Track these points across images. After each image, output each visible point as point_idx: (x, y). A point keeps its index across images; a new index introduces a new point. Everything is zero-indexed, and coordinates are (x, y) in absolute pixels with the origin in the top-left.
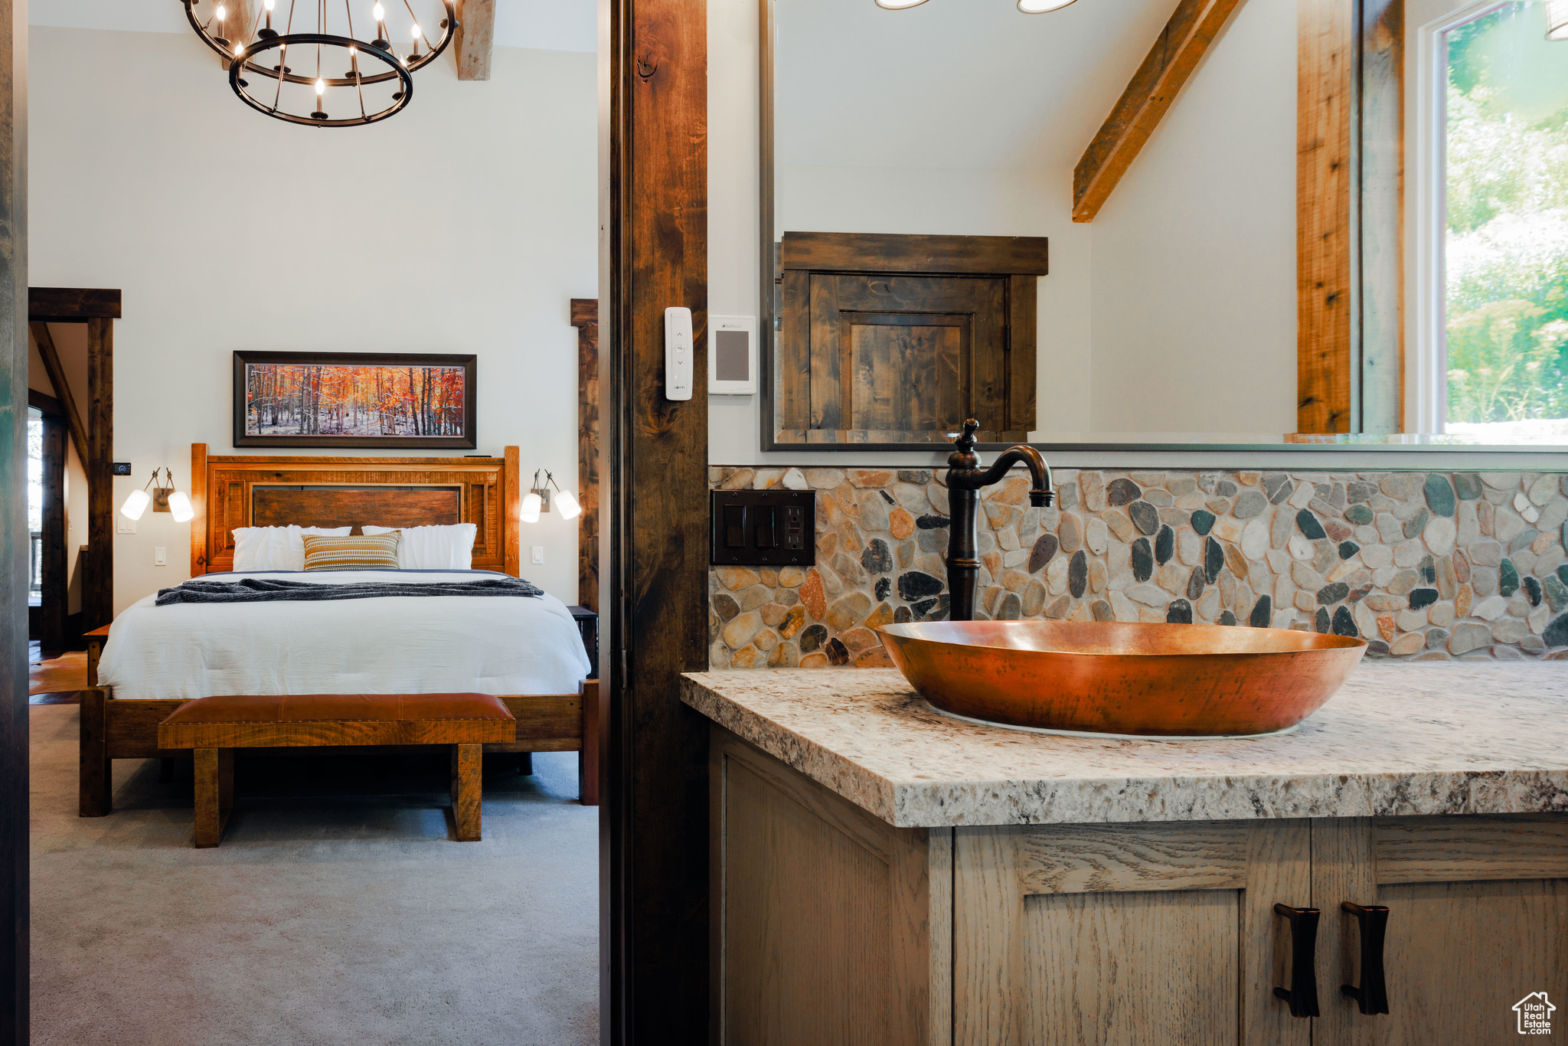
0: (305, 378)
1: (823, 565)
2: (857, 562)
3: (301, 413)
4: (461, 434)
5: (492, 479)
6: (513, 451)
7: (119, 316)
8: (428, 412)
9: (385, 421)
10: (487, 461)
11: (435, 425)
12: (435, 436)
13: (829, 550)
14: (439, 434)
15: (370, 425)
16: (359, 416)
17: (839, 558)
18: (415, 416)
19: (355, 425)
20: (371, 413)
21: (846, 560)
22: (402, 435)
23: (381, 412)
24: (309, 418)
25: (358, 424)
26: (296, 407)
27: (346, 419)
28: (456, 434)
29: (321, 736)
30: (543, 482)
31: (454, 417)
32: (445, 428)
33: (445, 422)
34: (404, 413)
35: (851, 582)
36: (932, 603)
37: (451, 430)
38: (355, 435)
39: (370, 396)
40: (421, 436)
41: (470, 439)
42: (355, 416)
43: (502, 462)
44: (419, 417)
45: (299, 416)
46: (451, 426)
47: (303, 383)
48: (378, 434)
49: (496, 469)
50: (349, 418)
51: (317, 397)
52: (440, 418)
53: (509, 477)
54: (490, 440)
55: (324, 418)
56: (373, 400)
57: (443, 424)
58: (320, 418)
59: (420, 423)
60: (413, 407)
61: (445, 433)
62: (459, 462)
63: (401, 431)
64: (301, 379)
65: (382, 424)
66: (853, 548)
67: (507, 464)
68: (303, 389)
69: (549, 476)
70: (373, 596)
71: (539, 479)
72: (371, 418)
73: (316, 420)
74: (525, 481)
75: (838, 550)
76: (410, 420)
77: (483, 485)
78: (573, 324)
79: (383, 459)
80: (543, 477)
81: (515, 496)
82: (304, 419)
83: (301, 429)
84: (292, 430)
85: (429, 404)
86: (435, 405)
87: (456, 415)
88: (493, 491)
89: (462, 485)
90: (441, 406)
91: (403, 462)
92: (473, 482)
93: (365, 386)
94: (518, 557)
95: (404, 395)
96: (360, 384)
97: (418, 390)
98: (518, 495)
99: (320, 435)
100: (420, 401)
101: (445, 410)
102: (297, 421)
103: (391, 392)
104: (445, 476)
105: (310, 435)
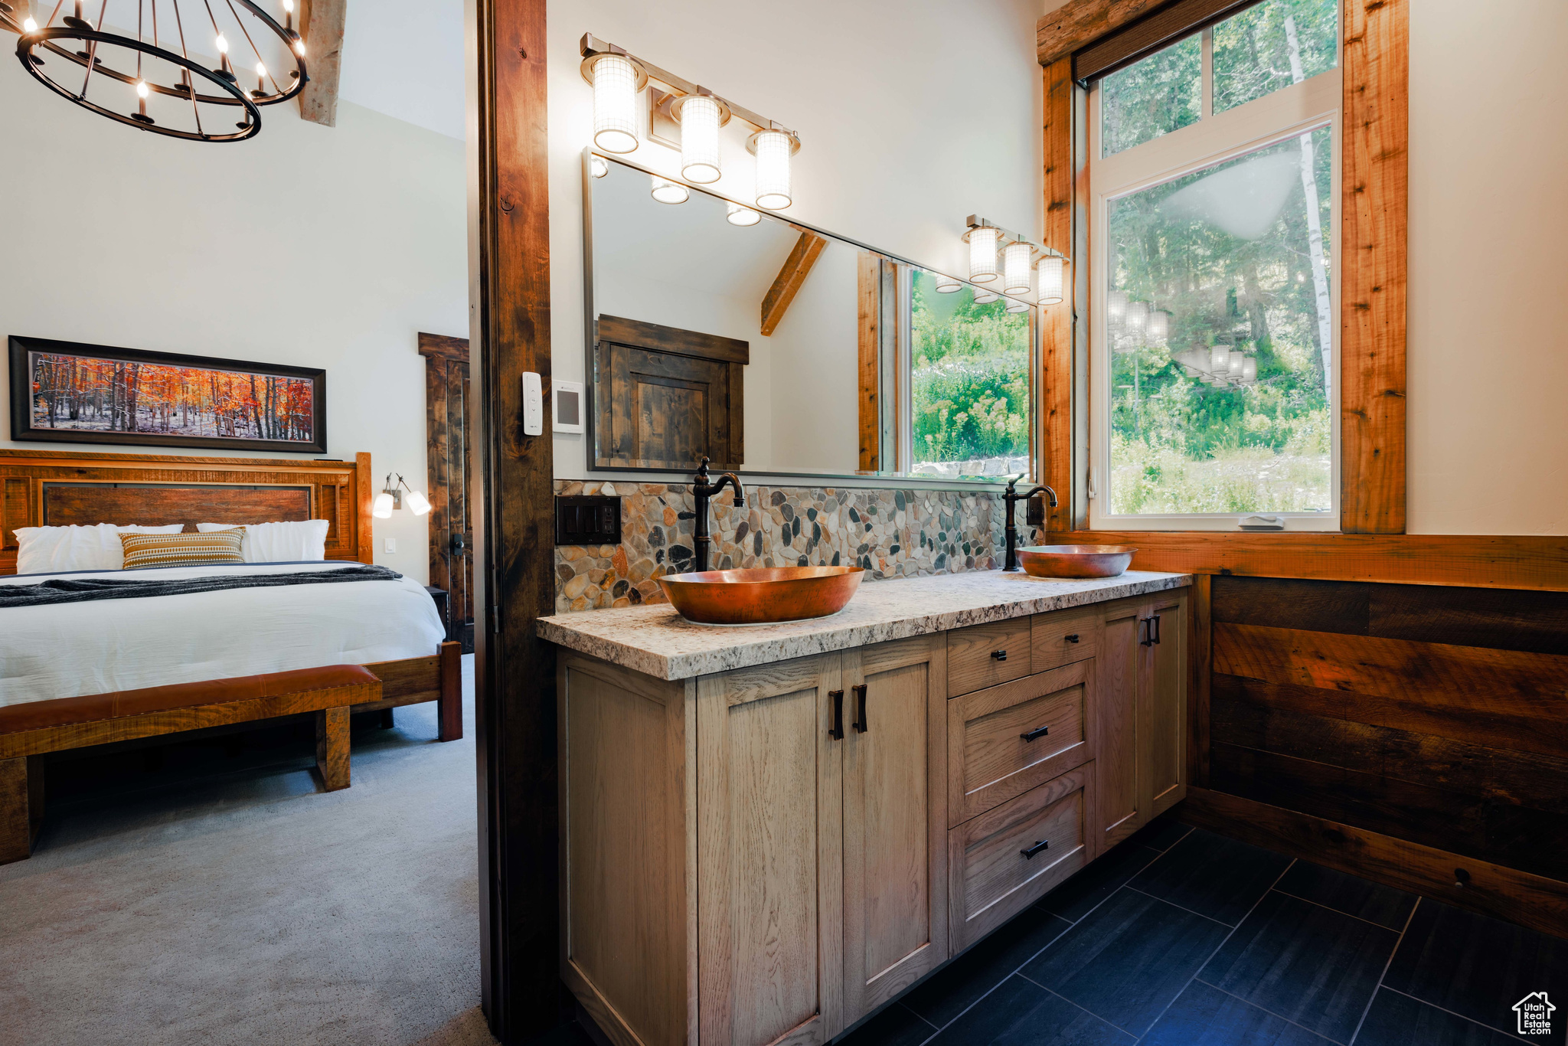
0: (116, 374)
1: (626, 543)
2: (646, 541)
3: (113, 409)
4: (310, 439)
5: (344, 480)
6: (365, 457)
8: (273, 417)
9: (223, 424)
10: (338, 464)
11: (280, 430)
12: (281, 440)
13: (629, 534)
14: (286, 438)
15: (205, 425)
16: (190, 416)
17: (636, 538)
18: (258, 420)
19: (185, 425)
20: (204, 414)
21: (639, 539)
22: (243, 437)
23: (217, 414)
24: (123, 415)
25: (189, 424)
26: (105, 402)
27: (173, 418)
28: (304, 439)
29: (170, 724)
30: (394, 484)
31: (302, 425)
32: (293, 433)
33: (293, 428)
34: (246, 418)
35: (642, 553)
36: (687, 563)
37: (299, 435)
38: (185, 435)
39: (203, 399)
40: (266, 439)
41: (321, 445)
42: (185, 416)
43: (354, 466)
44: (263, 422)
45: (109, 412)
46: (299, 432)
47: (114, 378)
48: (215, 435)
49: (348, 472)
50: (177, 417)
51: (134, 395)
52: (287, 424)
53: (361, 478)
54: (341, 444)
55: (144, 416)
56: (206, 402)
57: (290, 430)
58: (138, 415)
59: (264, 428)
60: (255, 412)
61: (292, 438)
62: (308, 465)
63: (240, 433)
64: (112, 374)
65: (219, 426)
66: (643, 532)
67: (359, 469)
68: (114, 385)
69: (400, 479)
71: (391, 481)
72: (205, 419)
73: (133, 417)
74: (377, 482)
75: (634, 533)
76: (252, 424)
77: (334, 487)
78: (421, 353)
79: (221, 459)
80: (394, 481)
81: (368, 495)
82: (116, 415)
83: (113, 425)
84: (102, 426)
85: (273, 411)
86: (281, 412)
87: (303, 422)
88: (344, 491)
89: (313, 486)
90: (288, 413)
91: (245, 463)
92: (323, 483)
93: (196, 387)
94: (371, 548)
95: (245, 400)
96: (190, 386)
97: (262, 396)
98: (370, 495)
99: (138, 433)
100: (264, 408)
101: (292, 417)
102: (106, 416)
103: (230, 397)
104: (293, 477)
105: (126, 432)
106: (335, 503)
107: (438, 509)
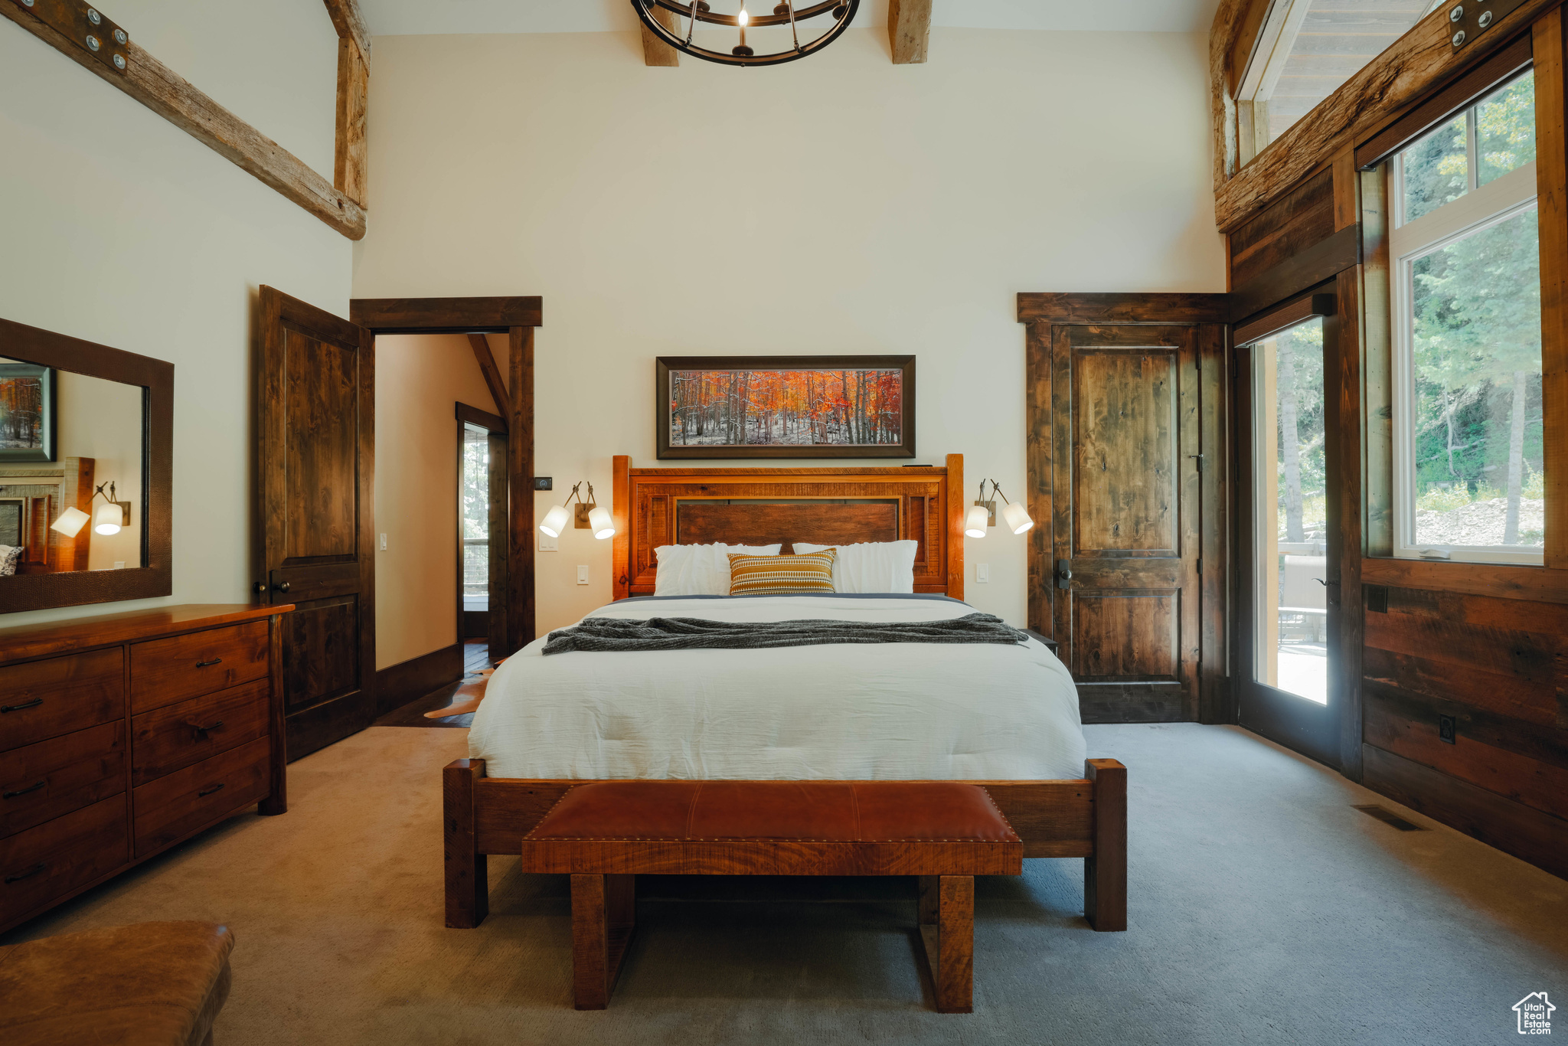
0: (731, 384)
3: (728, 422)
4: (899, 441)
5: (934, 490)
6: (956, 460)
7: (540, 324)
8: (863, 418)
9: (817, 429)
10: (927, 470)
11: (870, 433)
12: (870, 445)
14: (875, 442)
15: (801, 434)
16: (789, 424)
18: (848, 423)
19: (785, 434)
20: (802, 421)
22: (834, 444)
23: (812, 419)
24: (736, 427)
25: (788, 432)
26: (722, 415)
27: (775, 427)
28: (893, 441)
29: (746, 862)
30: (988, 495)
31: (890, 424)
32: (881, 435)
33: (881, 430)
34: (837, 421)
37: (888, 437)
38: (785, 445)
39: (801, 403)
40: (856, 444)
41: (909, 447)
42: (785, 424)
43: (944, 472)
44: (853, 424)
45: (725, 426)
46: (887, 433)
47: (730, 390)
48: (810, 443)
49: (938, 479)
50: (778, 426)
51: (745, 404)
52: (876, 425)
53: (952, 489)
54: (930, 450)
55: (751, 427)
56: (803, 406)
57: (879, 432)
58: (748, 426)
59: (854, 430)
60: (846, 414)
61: (880, 443)
62: (896, 473)
63: (832, 439)
64: (728, 385)
65: (814, 433)
67: (950, 473)
68: (730, 397)
69: (996, 487)
70: (811, 643)
71: (985, 490)
72: (801, 426)
73: (743, 429)
74: (970, 492)
76: (843, 428)
77: (923, 498)
78: (1020, 320)
79: (815, 470)
80: (989, 487)
81: (960, 509)
82: (730, 428)
83: (728, 439)
84: (719, 440)
85: (863, 411)
86: (870, 411)
87: (892, 421)
88: (934, 504)
89: (901, 498)
90: (877, 412)
91: (836, 473)
92: (912, 494)
93: (794, 391)
94: (962, 575)
95: (837, 401)
96: (789, 390)
97: (852, 395)
98: (962, 508)
99: (747, 445)
100: (854, 407)
101: (881, 416)
102: (723, 430)
103: (823, 398)
104: (881, 487)
105: (738, 445)
106: (923, 519)
107: (1039, 525)
